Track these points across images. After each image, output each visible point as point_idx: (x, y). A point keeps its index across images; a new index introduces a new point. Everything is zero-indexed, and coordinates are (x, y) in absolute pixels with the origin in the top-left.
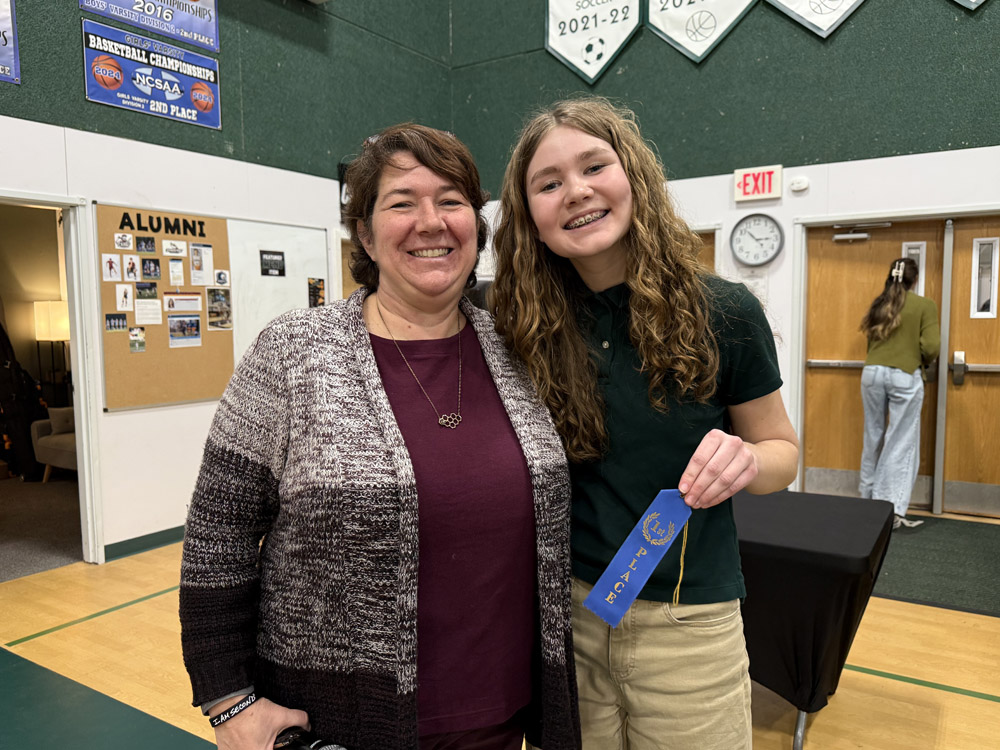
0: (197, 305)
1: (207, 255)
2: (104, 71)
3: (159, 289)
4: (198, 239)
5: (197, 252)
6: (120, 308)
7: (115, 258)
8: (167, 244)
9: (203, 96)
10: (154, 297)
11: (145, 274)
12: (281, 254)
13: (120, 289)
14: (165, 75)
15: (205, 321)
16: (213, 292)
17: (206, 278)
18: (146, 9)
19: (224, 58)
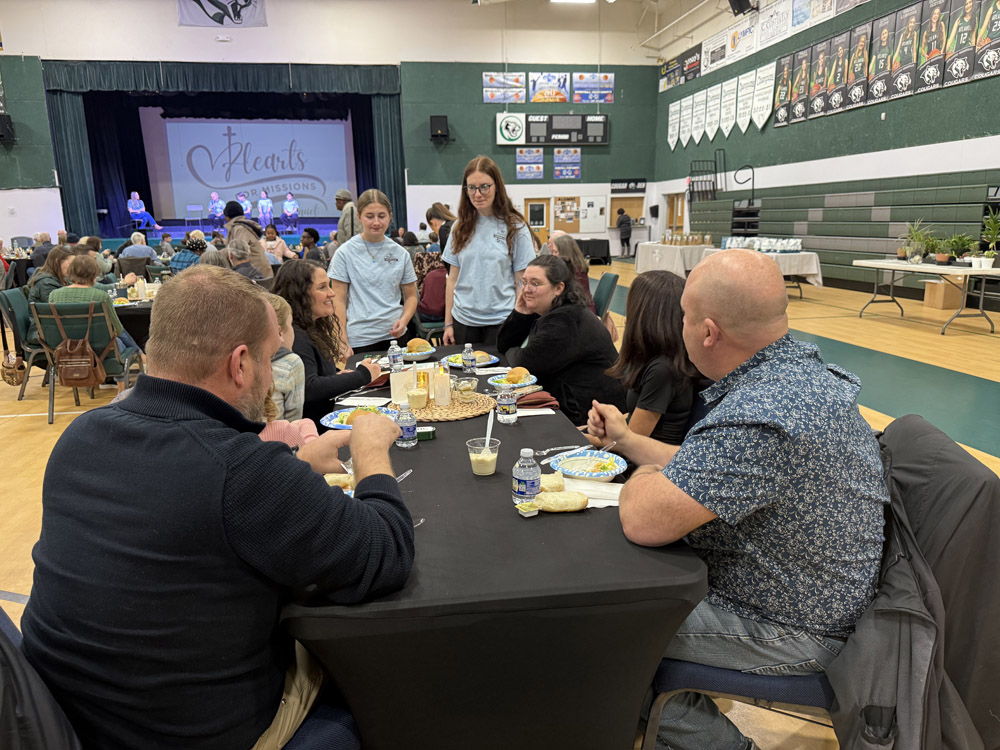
0: (572, 214)
1: (575, 204)
2: (557, 173)
3: (565, 211)
4: (573, 201)
5: (573, 204)
6: (557, 215)
8: (567, 203)
9: (577, 172)
11: (563, 209)
12: (593, 202)
13: (558, 212)
14: (569, 170)
15: (574, 217)
16: (576, 211)
18: (566, 159)
19: (582, 163)
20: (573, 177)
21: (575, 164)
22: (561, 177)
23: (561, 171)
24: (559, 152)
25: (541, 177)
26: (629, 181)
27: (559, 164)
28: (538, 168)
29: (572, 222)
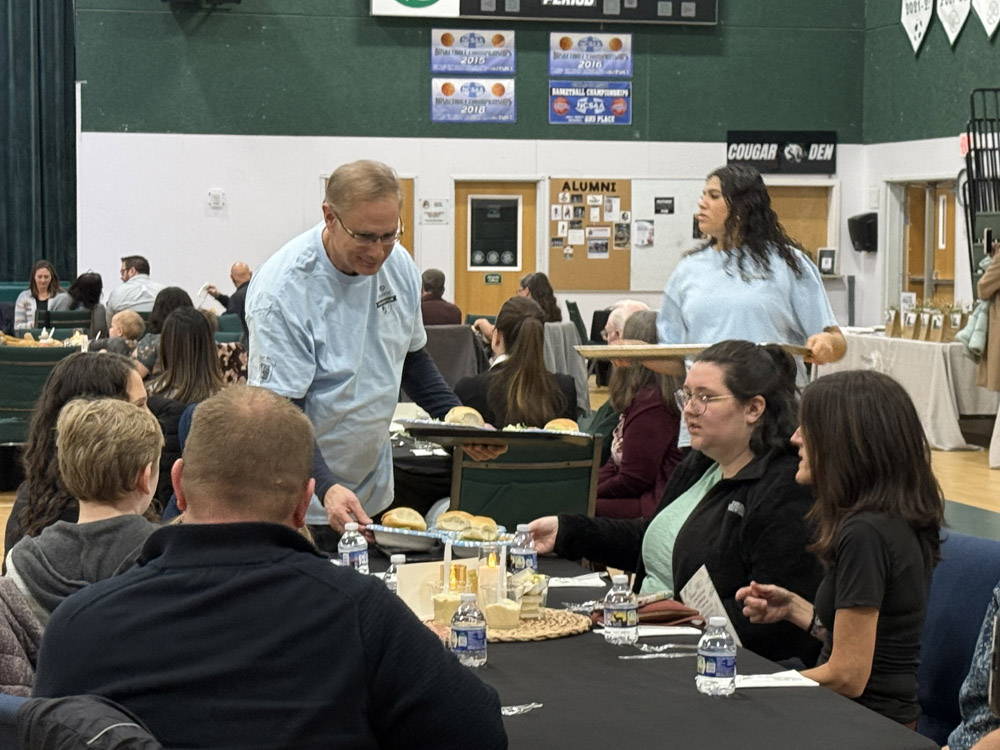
0: (608, 233)
1: (616, 203)
2: (560, 106)
3: (583, 224)
4: (611, 193)
5: (609, 201)
6: (560, 234)
7: (559, 207)
8: (590, 198)
9: (620, 107)
10: (580, 228)
11: (576, 215)
12: (672, 199)
13: (560, 225)
14: (595, 100)
15: (612, 243)
16: (619, 226)
17: (615, 216)
18: (586, 65)
19: (636, 80)
20: (609, 120)
21: (613, 81)
22: (571, 119)
23: (572, 101)
24: (564, 44)
25: (508, 117)
26: (782, 139)
27: (566, 81)
28: (501, 90)
29: (605, 256)
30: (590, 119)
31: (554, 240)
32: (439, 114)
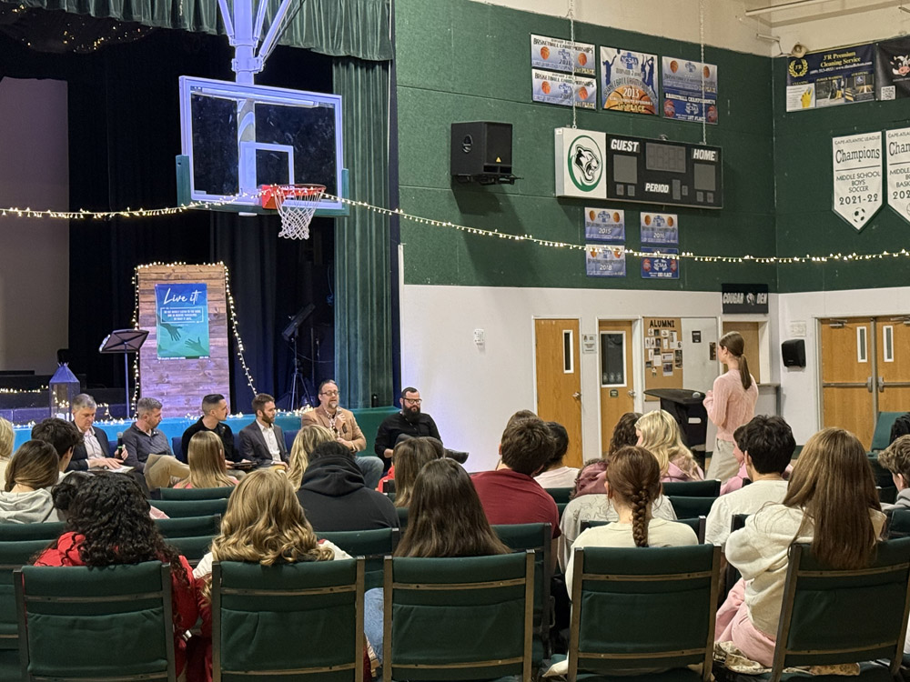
0: (672, 357)
2: (647, 265)
3: (661, 351)
4: (672, 329)
5: (672, 334)
6: (650, 359)
7: (648, 339)
8: (665, 332)
9: (673, 266)
10: (659, 354)
11: (657, 345)
12: (699, 332)
13: (650, 351)
14: (662, 261)
15: (674, 364)
16: (677, 351)
17: (675, 346)
18: (657, 236)
19: (680, 248)
20: (669, 275)
21: (669, 248)
22: (652, 275)
23: (652, 261)
24: (647, 220)
25: (623, 273)
26: (744, 289)
28: (618, 253)
29: (671, 374)
30: (660, 275)
31: (647, 363)
32: (591, 271)
